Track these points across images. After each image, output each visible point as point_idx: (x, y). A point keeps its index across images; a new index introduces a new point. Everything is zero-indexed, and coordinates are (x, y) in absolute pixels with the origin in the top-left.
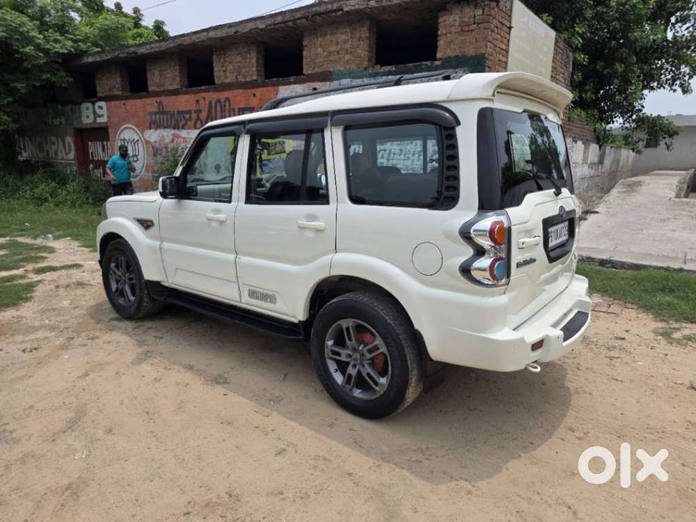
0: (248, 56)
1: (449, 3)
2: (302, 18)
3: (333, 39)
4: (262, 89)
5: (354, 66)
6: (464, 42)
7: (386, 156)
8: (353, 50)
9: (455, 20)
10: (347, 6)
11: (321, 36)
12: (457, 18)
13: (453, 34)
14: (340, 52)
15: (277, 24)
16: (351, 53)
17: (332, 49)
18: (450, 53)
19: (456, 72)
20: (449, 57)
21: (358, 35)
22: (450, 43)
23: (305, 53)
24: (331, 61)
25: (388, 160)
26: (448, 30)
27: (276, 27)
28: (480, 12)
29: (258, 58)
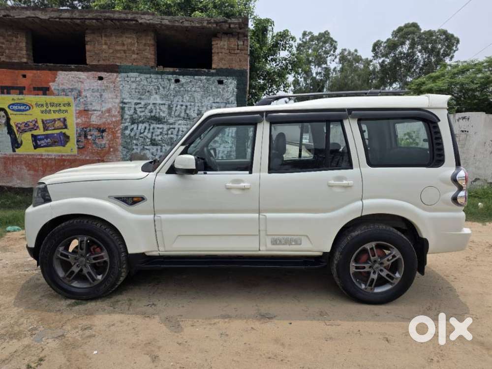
0: (14, 39)
1: (219, 33)
2: (93, 19)
3: (120, 40)
4: (35, 72)
5: (141, 64)
6: (232, 60)
7: (175, 132)
8: (139, 52)
9: (224, 45)
10: (142, 19)
11: (106, 36)
12: (226, 43)
13: (223, 54)
14: (127, 52)
15: (62, 18)
16: (138, 54)
17: (118, 48)
18: (221, 66)
19: (227, 79)
20: (222, 68)
21: (144, 42)
22: (222, 59)
23: (88, 47)
24: (117, 57)
25: (177, 136)
26: (220, 50)
27: (61, 20)
28: (242, 43)
29: (27, 43)
